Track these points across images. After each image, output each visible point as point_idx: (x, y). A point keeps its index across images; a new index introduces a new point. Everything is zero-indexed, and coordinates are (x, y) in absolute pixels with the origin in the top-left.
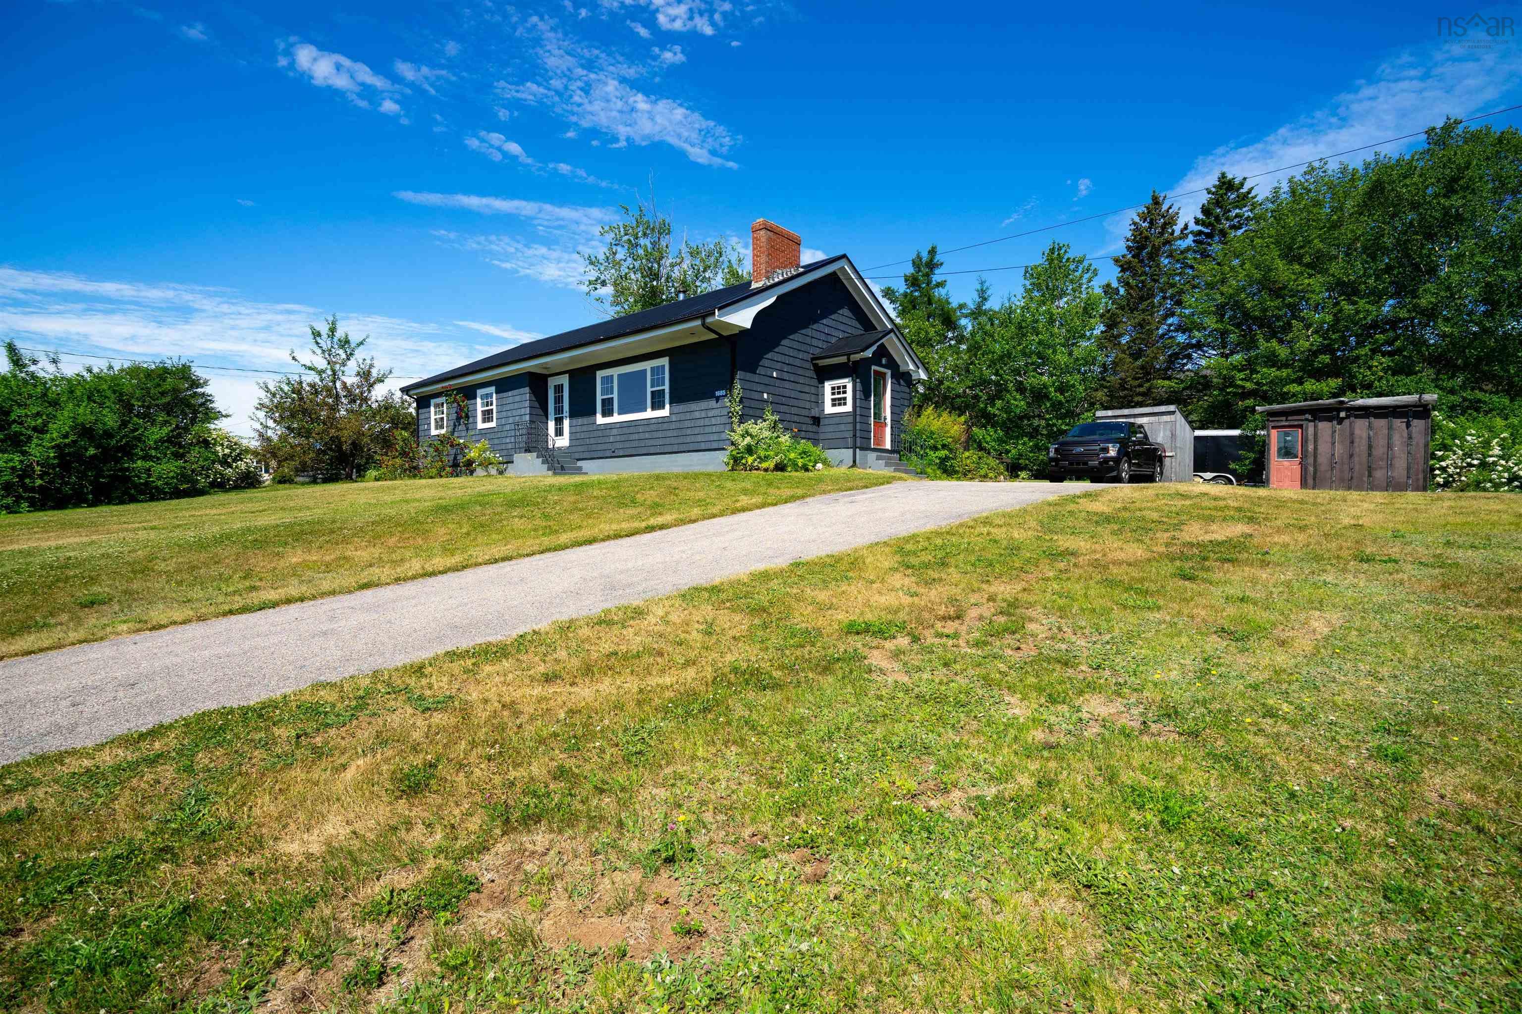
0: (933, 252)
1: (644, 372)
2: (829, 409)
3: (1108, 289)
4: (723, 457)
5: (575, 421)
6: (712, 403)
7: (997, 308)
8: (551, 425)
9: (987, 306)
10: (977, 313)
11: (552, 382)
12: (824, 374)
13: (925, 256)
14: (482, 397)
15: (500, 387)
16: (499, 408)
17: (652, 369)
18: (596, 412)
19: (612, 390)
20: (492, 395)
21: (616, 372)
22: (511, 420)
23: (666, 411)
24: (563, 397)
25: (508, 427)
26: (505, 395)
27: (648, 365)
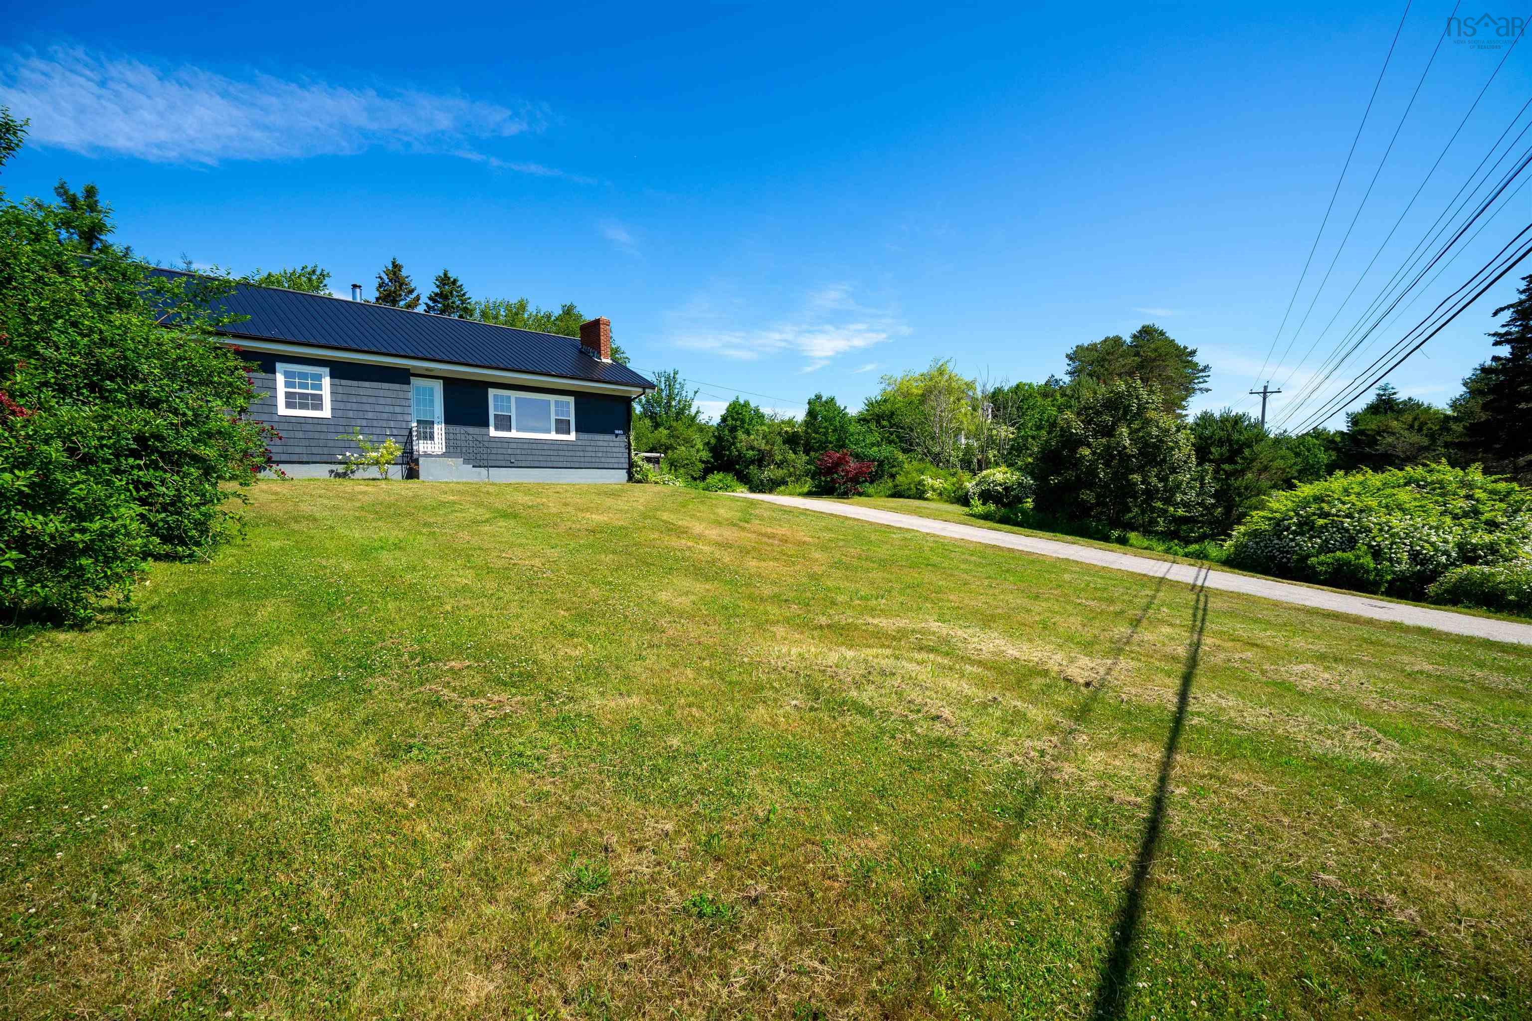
1: (548, 402)
5: (454, 428)
6: (611, 436)
11: (413, 381)
14: (287, 374)
15: (340, 371)
16: (339, 397)
17: (556, 402)
18: (487, 425)
19: (509, 409)
20: (319, 377)
21: (514, 394)
22: (370, 415)
23: (572, 436)
24: (432, 401)
25: (364, 423)
26: (355, 383)
27: (552, 398)
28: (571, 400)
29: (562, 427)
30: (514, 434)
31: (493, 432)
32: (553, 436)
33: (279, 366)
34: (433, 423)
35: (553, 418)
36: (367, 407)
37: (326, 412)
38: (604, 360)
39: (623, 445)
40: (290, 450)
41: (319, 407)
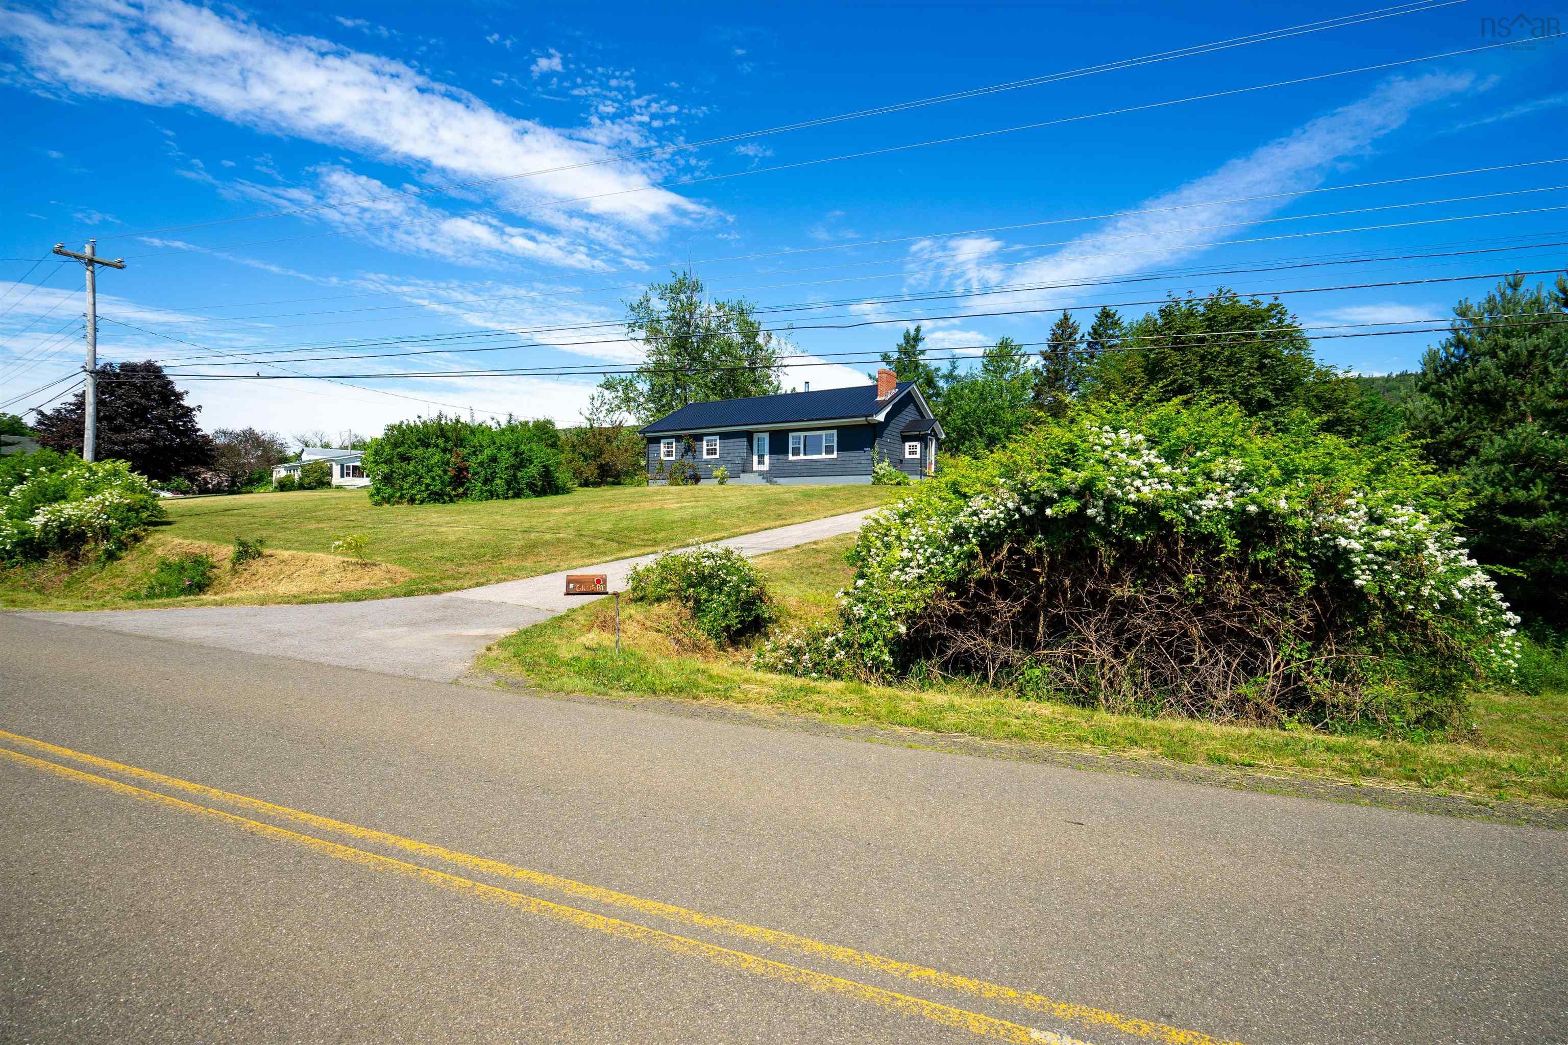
0: (918, 330)
1: (821, 436)
2: (907, 456)
3: (1036, 372)
4: (870, 479)
5: (773, 457)
6: (861, 453)
7: (963, 374)
8: (755, 458)
9: (956, 373)
10: (949, 377)
11: (756, 436)
12: (905, 439)
13: (912, 333)
14: (706, 441)
15: (723, 436)
16: (722, 448)
17: (826, 435)
18: (788, 453)
19: (799, 443)
20: (716, 441)
21: (802, 434)
22: (731, 455)
23: (836, 455)
24: (764, 443)
25: (730, 459)
26: (728, 441)
27: (823, 433)
28: (835, 432)
29: (829, 450)
30: (802, 457)
31: (791, 457)
32: (824, 456)
33: (704, 438)
34: (764, 454)
35: (824, 445)
36: (731, 451)
37: (717, 456)
39: (868, 458)
41: (716, 453)
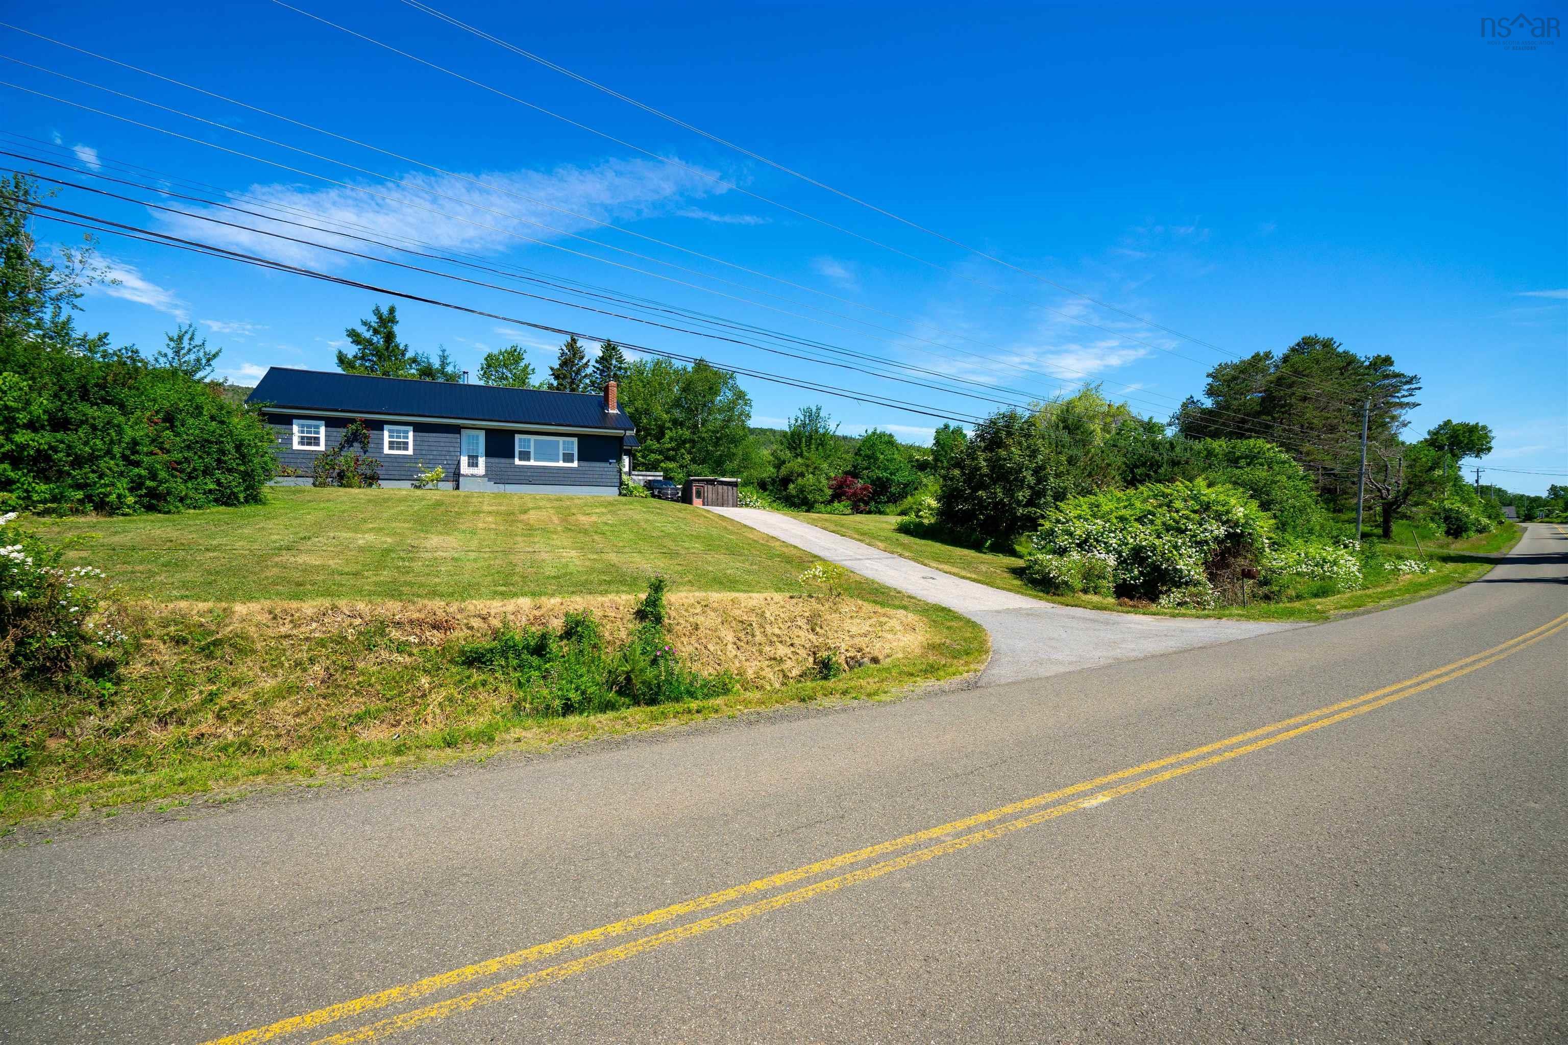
1: (558, 442)
5: (492, 460)
6: (605, 464)
8: (465, 460)
11: (466, 433)
14: (390, 431)
15: (419, 428)
16: (418, 443)
17: (564, 442)
18: (514, 457)
19: (529, 447)
20: (407, 432)
21: (533, 438)
22: (435, 453)
23: (575, 464)
24: (477, 443)
25: (431, 457)
26: (427, 434)
27: (561, 439)
28: (575, 440)
29: (568, 458)
30: (532, 463)
31: (517, 462)
32: (561, 464)
33: (385, 426)
34: (477, 457)
35: (561, 452)
36: (434, 448)
37: (410, 452)
38: (611, 411)
39: (616, 470)
40: (390, 472)
41: (406, 449)
